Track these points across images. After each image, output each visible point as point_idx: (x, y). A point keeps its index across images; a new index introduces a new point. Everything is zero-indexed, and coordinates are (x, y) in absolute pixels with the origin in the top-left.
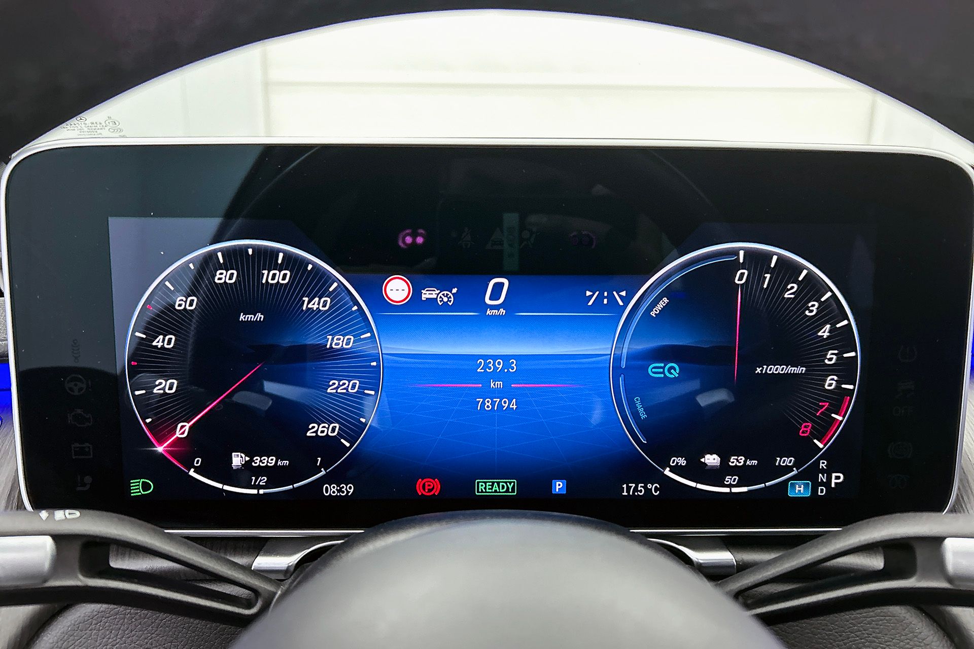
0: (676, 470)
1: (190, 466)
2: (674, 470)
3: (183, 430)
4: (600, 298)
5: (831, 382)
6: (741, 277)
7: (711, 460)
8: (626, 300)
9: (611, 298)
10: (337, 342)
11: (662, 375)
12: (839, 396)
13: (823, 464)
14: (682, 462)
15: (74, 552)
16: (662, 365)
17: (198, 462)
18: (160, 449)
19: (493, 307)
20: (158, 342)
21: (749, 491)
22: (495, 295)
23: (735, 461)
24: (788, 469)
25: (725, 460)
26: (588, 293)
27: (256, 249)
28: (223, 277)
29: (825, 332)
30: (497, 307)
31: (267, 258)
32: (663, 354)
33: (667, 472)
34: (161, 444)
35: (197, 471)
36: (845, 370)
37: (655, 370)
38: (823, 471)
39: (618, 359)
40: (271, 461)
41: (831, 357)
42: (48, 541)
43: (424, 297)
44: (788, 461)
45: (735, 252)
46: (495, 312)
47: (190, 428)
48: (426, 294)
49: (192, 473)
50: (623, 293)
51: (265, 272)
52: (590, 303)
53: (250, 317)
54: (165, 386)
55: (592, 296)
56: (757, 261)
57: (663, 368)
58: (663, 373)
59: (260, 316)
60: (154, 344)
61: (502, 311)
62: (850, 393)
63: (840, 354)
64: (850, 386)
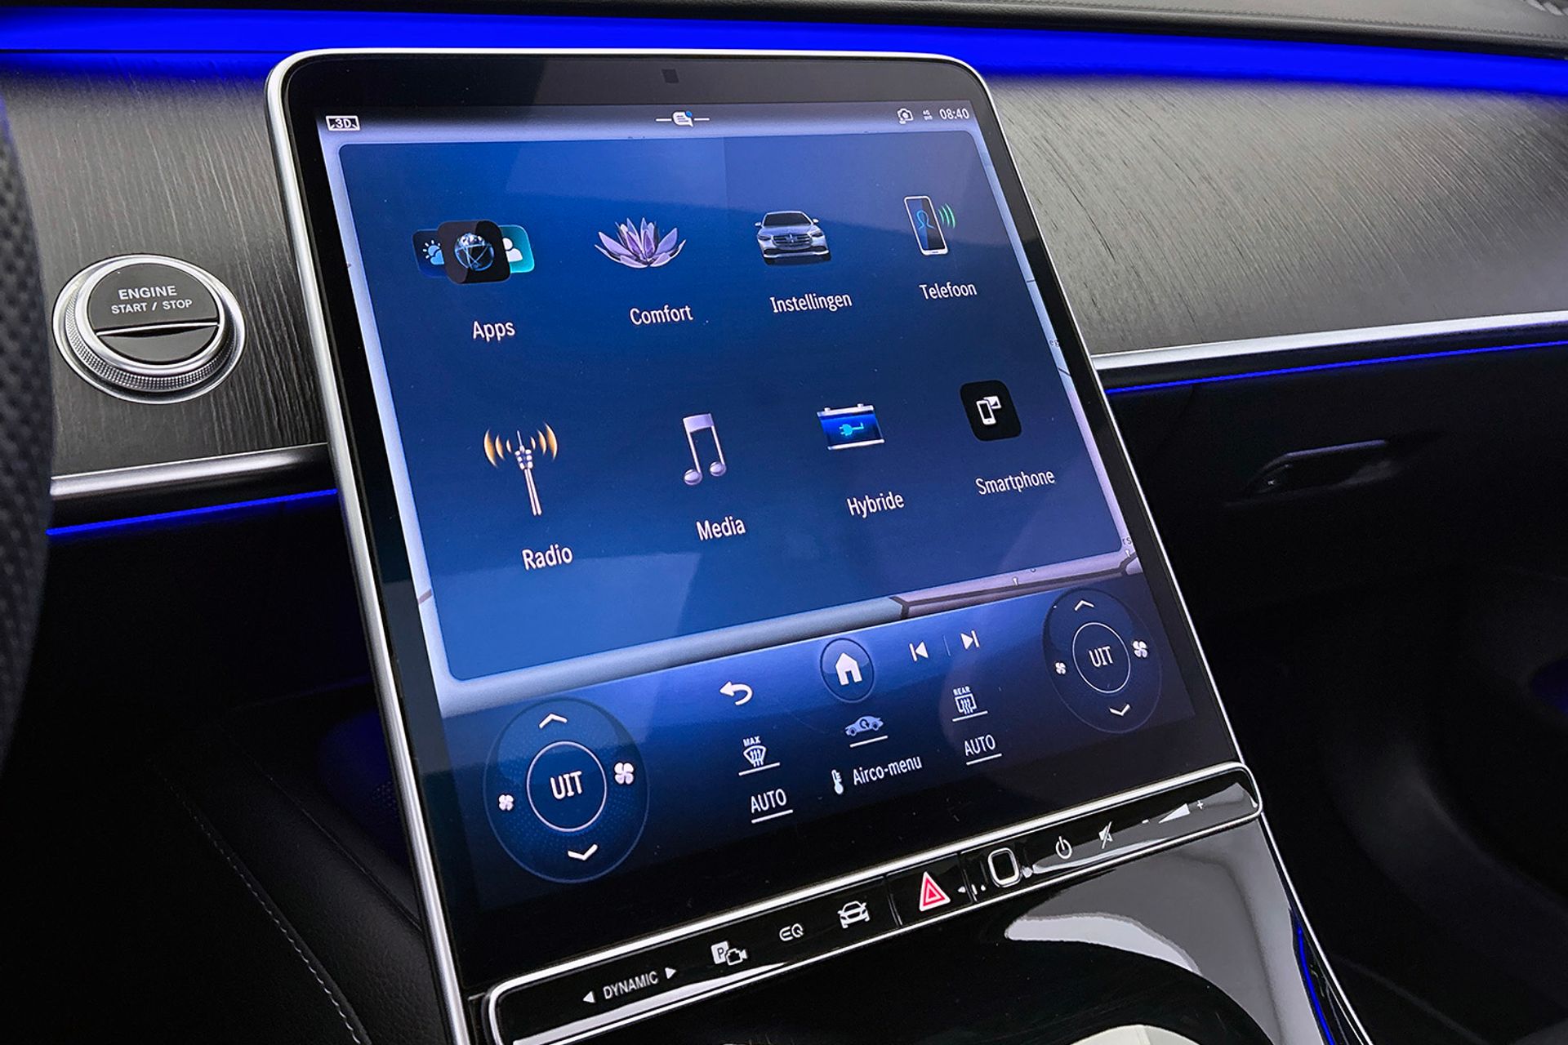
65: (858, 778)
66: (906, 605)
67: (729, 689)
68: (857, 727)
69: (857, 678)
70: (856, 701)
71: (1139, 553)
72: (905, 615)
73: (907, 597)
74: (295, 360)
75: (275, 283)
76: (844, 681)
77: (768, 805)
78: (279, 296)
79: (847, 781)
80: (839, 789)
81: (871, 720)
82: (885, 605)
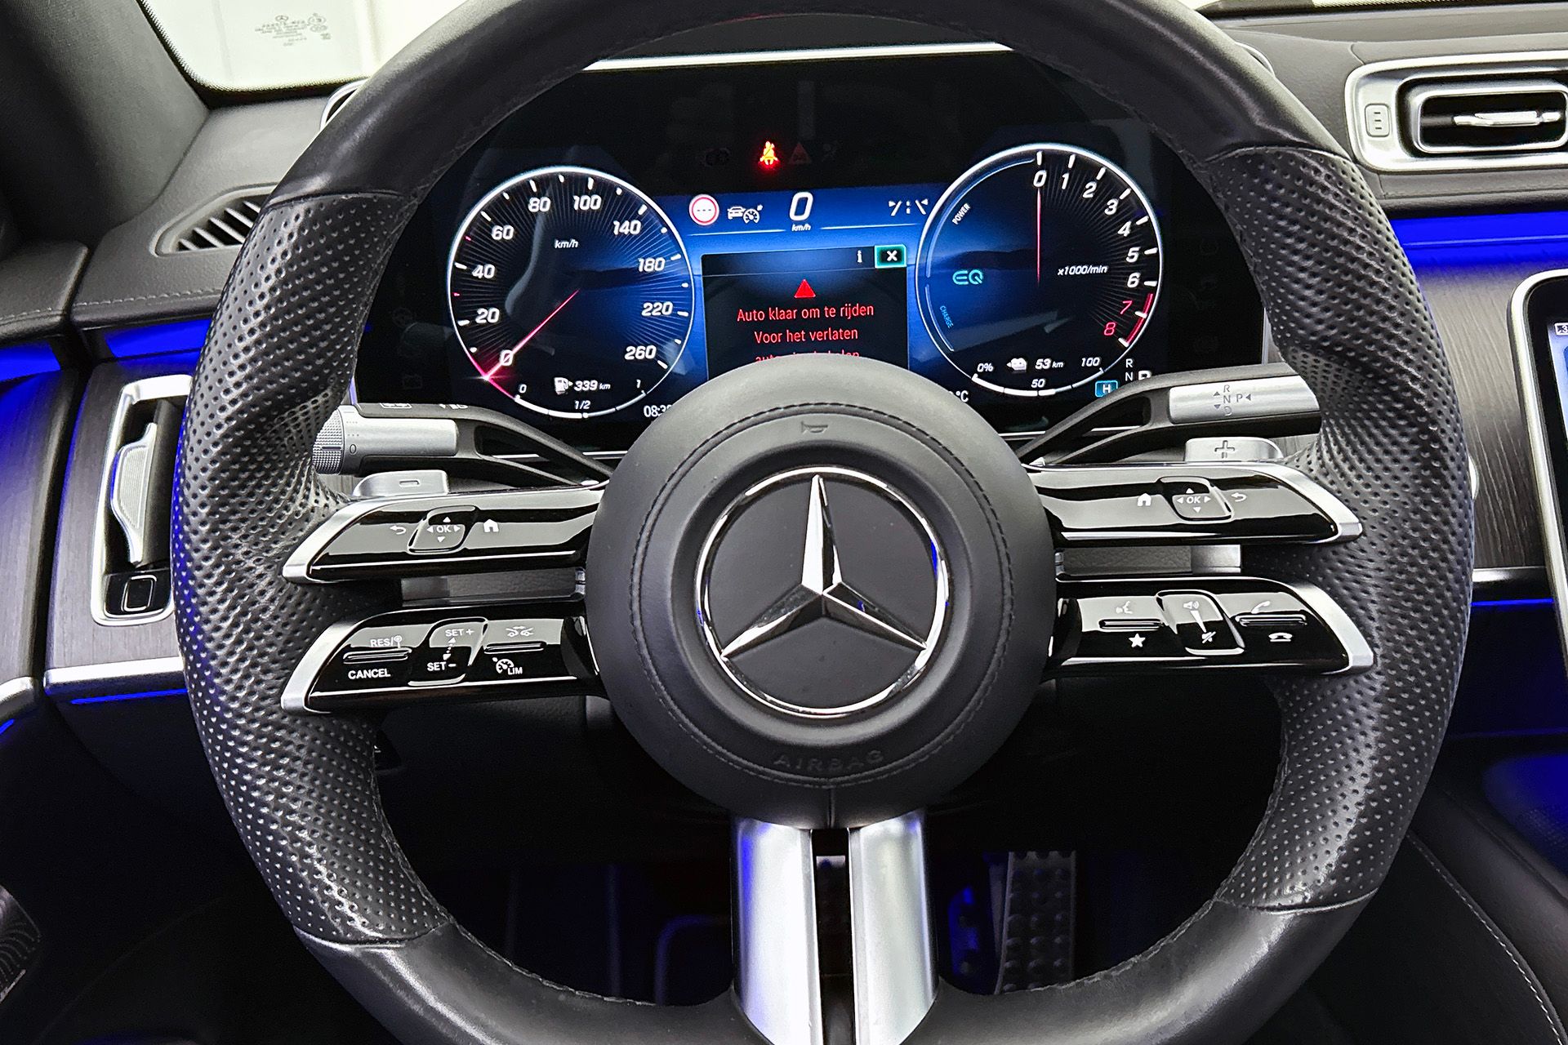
0: (984, 376)
1: (515, 392)
2: (982, 376)
3: (507, 358)
4: (903, 207)
5: (1133, 280)
6: (1040, 179)
7: (1018, 364)
8: (929, 209)
9: (914, 207)
10: (649, 265)
11: (967, 283)
12: (1142, 294)
13: (1129, 363)
14: (989, 367)
16: (966, 272)
17: (523, 388)
18: (486, 378)
19: (798, 223)
20: (479, 272)
21: (1057, 393)
22: (800, 210)
23: (1043, 364)
24: (1095, 370)
25: (1031, 364)
26: (891, 204)
27: (567, 176)
28: (537, 205)
29: (1125, 230)
30: (802, 223)
31: (577, 185)
32: (966, 261)
33: (975, 379)
34: (486, 371)
35: (523, 397)
36: (1147, 267)
37: (960, 278)
38: (1129, 370)
39: (923, 269)
40: (592, 385)
41: (1133, 255)
43: (730, 217)
44: (1094, 361)
45: (1033, 154)
46: (800, 228)
47: (516, 356)
48: (734, 213)
49: (518, 399)
50: (925, 202)
51: (576, 198)
52: (893, 214)
53: (565, 244)
54: (488, 315)
55: (895, 206)
56: (1054, 162)
57: (967, 275)
58: (968, 280)
59: (574, 243)
60: (475, 274)
61: (807, 227)
62: (1154, 289)
63: (1141, 251)
64: (1153, 284)
74: (1514, 503)
75: (1498, 444)
78: (1501, 454)
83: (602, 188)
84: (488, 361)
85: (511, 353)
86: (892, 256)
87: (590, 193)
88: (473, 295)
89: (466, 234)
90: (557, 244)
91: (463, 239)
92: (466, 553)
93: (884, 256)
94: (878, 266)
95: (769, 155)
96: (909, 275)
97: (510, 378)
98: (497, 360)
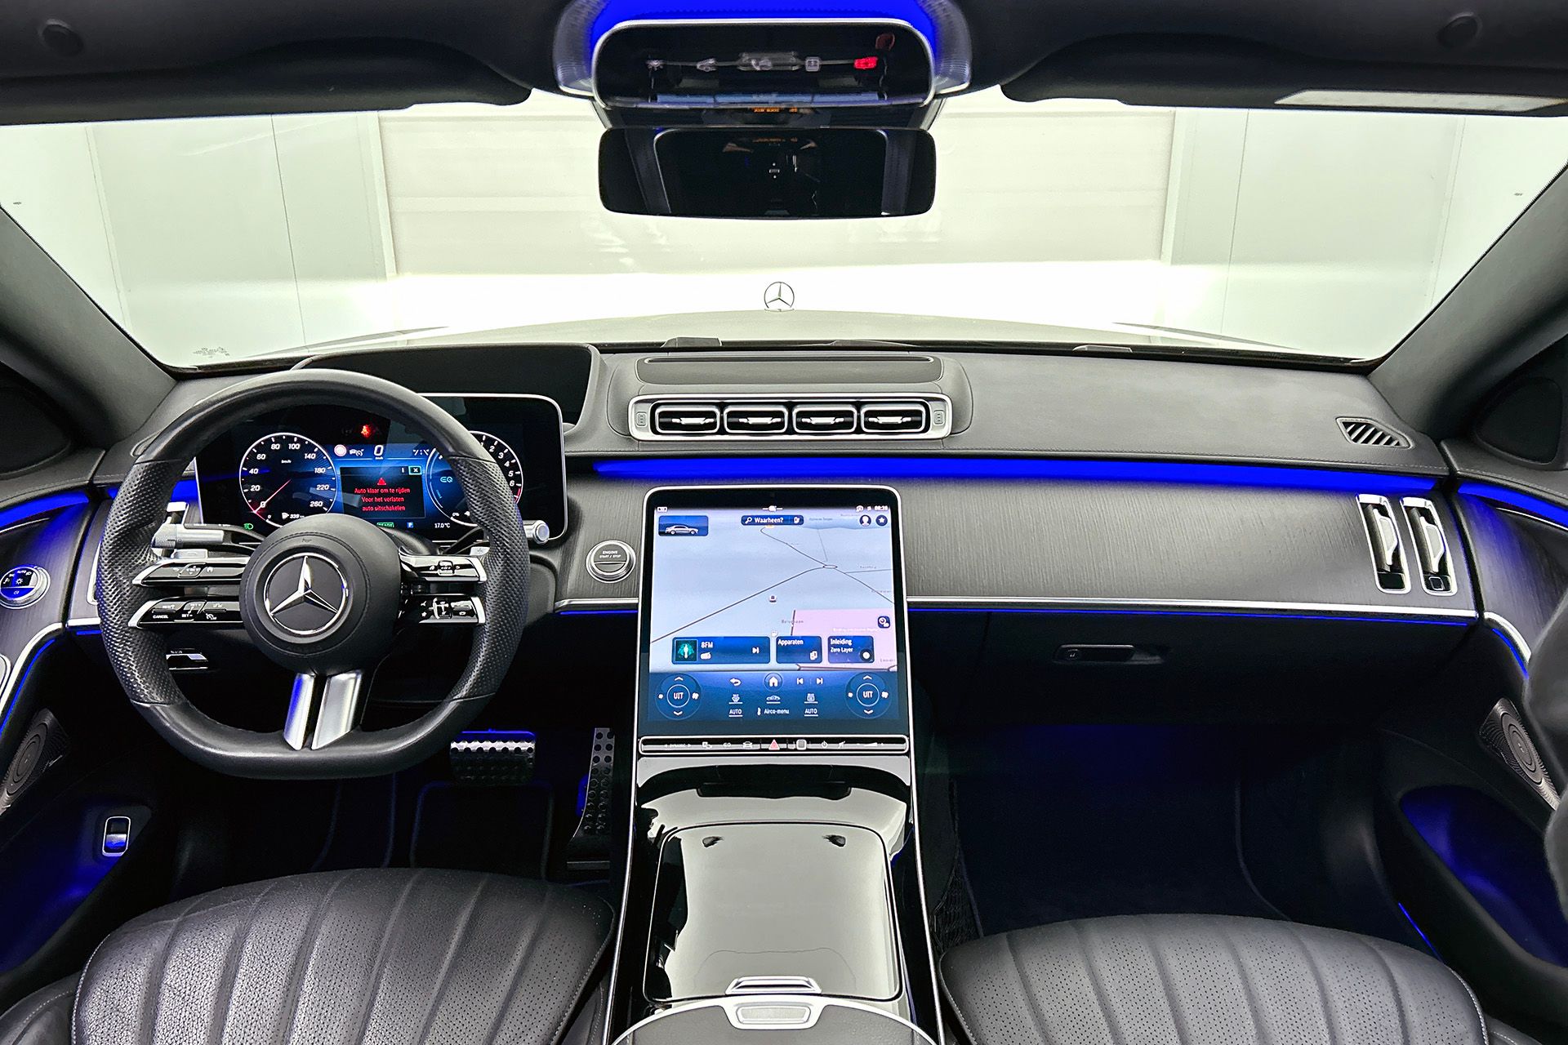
0: (455, 517)
1: (266, 518)
3: (263, 504)
4: (419, 452)
5: (512, 483)
8: (429, 453)
9: (423, 452)
10: (319, 470)
11: (446, 482)
12: (516, 489)
14: (458, 514)
15: (230, 535)
16: (446, 477)
17: (269, 517)
18: (255, 512)
19: (378, 457)
20: (252, 471)
22: (379, 451)
26: (415, 451)
27: (287, 436)
28: (275, 447)
29: (507, 464)
30: (380, 457)
31: (290, 440)
32: (446, 474)
33: (452, 518)
34: (255, 509)
35: (270, 520)
36: (517, 478)
37: (443, 480)
39: (428, 475)
40: (297, 516)
41: (511, 474)
42: (222, 533)
48: (352, 452)
49: (267, 521)
50: (428, 451)
51: (290, 444)
52: (416, 455)
53: (286, 462)
54: (256, 488)
57: (446, 479)
59: (289, 461)
60: (250, 472)
61: (382, 458)
62: (520, 487)
63: (514, 473)
64: (520, 485)
65: (766, 712)
66: (800, 667)
67: (733, 681)
68: (771, 698)
69: (776, 685)
70: (774, 691)
71: (898, 665)
72: (799, 670)
73: (801, 665)
76: (771, 685)
77: (735, 713)
79: (762, 712)
80: (759, 713)
81: (776, 697)
82: (794, 666)
83: (300, 440)
84: (255, 505)
85: (265, 503)
86: (416, 470)
87: (296, 443)
88: (249, 480)
89: (247, 456)
90: (283, 462)
91: (246, 459)
92: (199, 578)
93: (412, 471)
94: (410, 474)
95: (365, 430)
96: (423, 478)
97: (264, 512)
98: (259, 505)
